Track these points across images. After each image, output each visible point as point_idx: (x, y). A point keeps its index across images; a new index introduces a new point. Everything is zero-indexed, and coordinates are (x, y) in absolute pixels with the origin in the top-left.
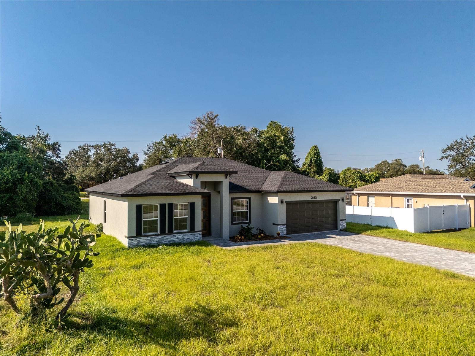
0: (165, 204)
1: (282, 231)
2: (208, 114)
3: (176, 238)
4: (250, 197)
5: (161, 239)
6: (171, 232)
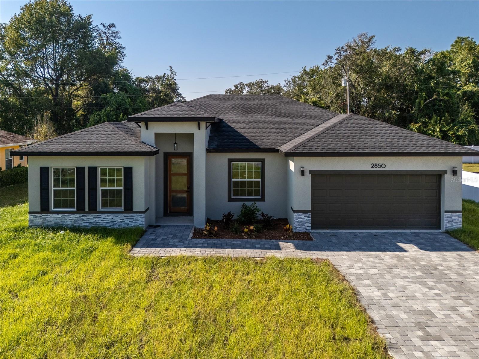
0: (85, 167)
1: (301, 224)
2: (360, 37)
3: (102, 219)
4: (264, 159)
5: (79, 219)
6: (93, 209)
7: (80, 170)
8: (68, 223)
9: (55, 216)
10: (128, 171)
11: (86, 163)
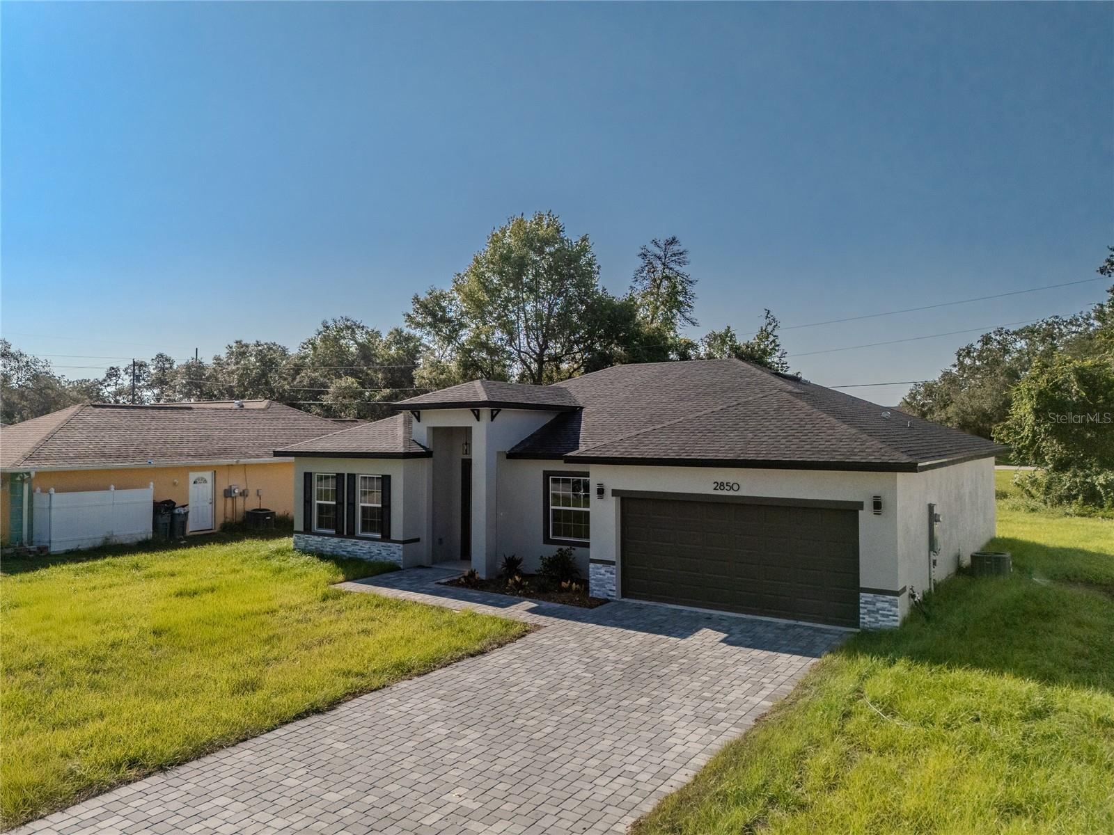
0: (344, 474)
1: (601, 583)
3: (360, 548)
5: (337, 545)
6: (352, 533)
7: (339, 477)
8: (328, 549)
9: (316, 538)
10: (386, 481)
11: (346, 467)
